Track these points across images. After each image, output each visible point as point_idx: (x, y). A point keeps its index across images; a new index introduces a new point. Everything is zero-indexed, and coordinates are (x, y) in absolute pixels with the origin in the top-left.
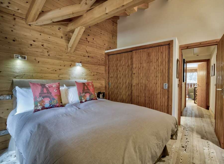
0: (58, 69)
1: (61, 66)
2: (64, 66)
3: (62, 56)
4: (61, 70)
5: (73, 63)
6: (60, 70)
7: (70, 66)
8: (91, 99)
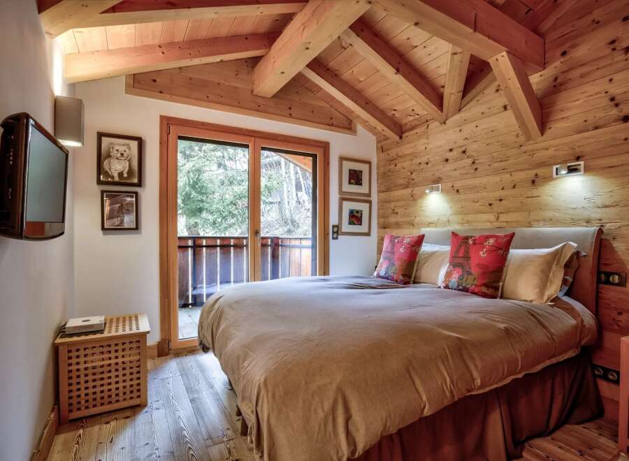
0: (496, 200)
1: (503, 189)
2: (514, 187)
3: (507, 160)
4: (503, 202)
5: (541, 171)
6: (501, 200)
7: (533, 182)
8: (461, 287)
